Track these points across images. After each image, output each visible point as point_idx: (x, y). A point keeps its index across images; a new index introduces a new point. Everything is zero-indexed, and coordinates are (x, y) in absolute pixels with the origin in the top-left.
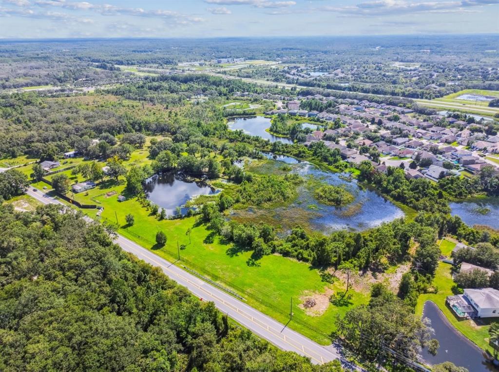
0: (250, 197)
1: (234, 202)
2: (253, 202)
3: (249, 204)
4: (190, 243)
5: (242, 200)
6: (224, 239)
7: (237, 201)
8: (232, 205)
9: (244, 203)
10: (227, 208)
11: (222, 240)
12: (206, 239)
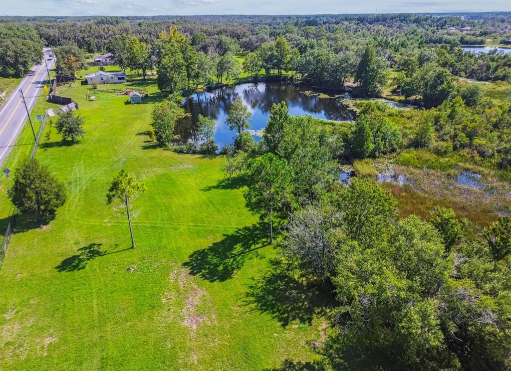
0: (470, 136)
1: (405, 142)
2: (482, 154)
3: (463, 158)
4: (132, 248)
5: (434, 143)
6: (296, 275)
7: (417, 144)
8: (393, 150)
9: (439, 152)
10: (373, 156)
11: (281, 277)
12: (214, 249)
